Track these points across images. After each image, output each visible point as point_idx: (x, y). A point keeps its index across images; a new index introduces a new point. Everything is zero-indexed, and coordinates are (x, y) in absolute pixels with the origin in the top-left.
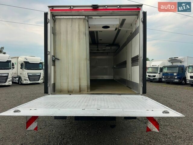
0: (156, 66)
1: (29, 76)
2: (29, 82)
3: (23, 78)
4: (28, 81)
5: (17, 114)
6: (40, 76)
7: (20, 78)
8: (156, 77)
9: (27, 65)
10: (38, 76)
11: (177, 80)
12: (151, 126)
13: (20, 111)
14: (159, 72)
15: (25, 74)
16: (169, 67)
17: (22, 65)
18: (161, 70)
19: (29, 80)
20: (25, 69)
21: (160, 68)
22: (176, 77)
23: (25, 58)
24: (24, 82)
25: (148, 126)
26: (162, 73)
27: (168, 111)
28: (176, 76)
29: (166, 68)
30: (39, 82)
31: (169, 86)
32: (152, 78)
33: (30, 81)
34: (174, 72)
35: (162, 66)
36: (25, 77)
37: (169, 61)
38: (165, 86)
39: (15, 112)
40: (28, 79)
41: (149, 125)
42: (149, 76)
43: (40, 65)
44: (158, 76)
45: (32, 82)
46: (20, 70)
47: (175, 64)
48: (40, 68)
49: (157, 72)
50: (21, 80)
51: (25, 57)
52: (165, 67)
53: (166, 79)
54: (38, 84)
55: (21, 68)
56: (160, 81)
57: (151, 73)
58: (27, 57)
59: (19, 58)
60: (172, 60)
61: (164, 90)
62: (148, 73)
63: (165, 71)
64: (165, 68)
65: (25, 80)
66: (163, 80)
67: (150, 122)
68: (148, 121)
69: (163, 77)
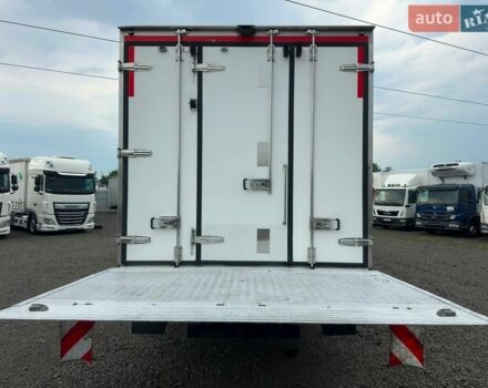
0: (399, 185)
1: (57, 211)
2: (57, 227)
3: (40, 216)
4: (54, 223)
5: (38, 316)
6: (86, 210)
7: (32, 215)
8: (399, 216)
9: (52, 181)
10: (82, 210)
11: (454, 225)
12: (401, 350)
13: (46, 309)
14: (406, 203)
15: (46, 204)
16: (433, 190)
17: (38, 180)
18: (413, 195)
19: (58, 221)
20: (47, 192)
21: (409, 191)
22: (453, 217)
23: (48, 163)
24: (45, 227)
25: (394, 352)
26: (414, 205)
27: (454, 310)
28: (451, 213)
29: (427, 192)
30: (85, 226)
31: (433, 239)
32: (388, 218)
33: (60, 224)
34: (448, 202)
35: (415, 188)
36: (45, 213)
37: (434, 174)
38: (423, 240)
39: (32, 309)
40: (54, 218)
41: (397, 348)
42: (380, 213)
43: (88, 181)
44: (402, 212)
45: (64, 227)
46: (33, 196)
47: (449, 182)
48: (88, 188)
49: (400, 202)
50: (36, 222)
51: (48, 159)
52: (421, 189)
53: (426, 222)
54: (82, 231)
55: (37, 189)
56: (409, 226)
57: (386, 204)
58: (53, 160)
59: (32, 163)
60: (442, 171)
61: (421, 251)
62: (376, 204)
63: (423, 199)
64: (423, 191)
65: (47, 221)
66: (418, 223)
67: (398, 341)
68: (395, 337)
69: (419, 215)
